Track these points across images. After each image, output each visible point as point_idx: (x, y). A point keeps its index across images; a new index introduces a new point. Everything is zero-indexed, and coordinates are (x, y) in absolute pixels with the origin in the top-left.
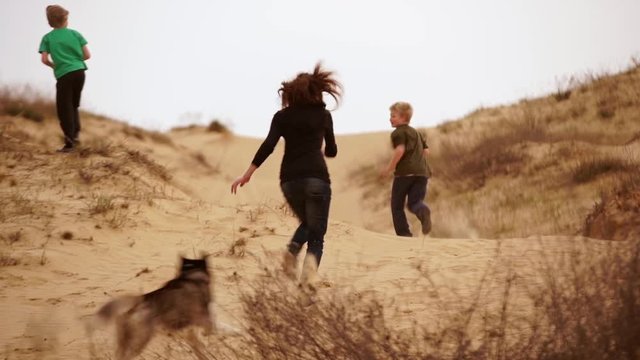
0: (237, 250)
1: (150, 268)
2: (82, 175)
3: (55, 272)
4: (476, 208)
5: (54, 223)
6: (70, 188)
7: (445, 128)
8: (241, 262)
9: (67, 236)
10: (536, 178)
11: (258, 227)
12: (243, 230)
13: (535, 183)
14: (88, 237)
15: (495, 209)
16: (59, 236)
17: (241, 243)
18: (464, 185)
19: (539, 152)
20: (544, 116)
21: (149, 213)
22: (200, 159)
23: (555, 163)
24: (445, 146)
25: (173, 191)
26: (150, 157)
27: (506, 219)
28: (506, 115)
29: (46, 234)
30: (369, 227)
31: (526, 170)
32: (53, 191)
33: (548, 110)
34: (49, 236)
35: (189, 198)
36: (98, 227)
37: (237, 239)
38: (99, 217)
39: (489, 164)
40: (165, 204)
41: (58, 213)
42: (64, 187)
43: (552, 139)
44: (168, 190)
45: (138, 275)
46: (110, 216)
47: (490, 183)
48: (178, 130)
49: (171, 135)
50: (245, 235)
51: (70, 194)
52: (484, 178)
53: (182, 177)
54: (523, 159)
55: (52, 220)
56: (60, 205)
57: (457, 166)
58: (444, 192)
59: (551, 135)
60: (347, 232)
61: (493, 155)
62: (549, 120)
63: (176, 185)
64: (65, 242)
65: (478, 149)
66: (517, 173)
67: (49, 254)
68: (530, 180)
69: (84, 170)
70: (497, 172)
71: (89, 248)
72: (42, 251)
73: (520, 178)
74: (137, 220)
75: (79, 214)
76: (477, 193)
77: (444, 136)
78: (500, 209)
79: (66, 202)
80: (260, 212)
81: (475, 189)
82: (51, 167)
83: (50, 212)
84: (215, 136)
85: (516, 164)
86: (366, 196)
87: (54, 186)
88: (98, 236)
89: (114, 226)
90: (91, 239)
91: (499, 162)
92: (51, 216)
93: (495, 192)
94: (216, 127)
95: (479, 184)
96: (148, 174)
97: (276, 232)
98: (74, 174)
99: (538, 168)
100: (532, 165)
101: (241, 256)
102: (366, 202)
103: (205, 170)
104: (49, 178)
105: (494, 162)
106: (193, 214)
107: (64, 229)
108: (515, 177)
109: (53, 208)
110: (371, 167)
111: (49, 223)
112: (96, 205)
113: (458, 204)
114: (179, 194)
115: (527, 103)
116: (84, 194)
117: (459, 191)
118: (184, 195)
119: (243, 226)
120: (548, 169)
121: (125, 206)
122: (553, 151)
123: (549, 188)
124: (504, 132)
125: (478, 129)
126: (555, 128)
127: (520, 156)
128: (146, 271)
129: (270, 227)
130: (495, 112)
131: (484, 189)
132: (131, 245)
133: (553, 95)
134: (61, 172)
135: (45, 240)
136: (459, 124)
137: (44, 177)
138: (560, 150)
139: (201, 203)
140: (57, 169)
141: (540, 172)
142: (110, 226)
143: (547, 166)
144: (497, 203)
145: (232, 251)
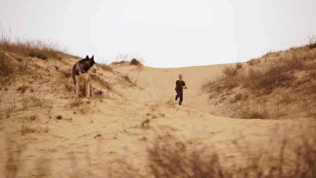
0: (145, 125)
1: (101, 134)
2: (67, 86)
3: (54, 136)
4: (268, 104)
5: (53, 111)
6: (61, 93)
7: (251, 63)
8: (147, 131)
9: (59, 118)
10: (298, 88)
11: (156, 113)
12: (148, 115)
13: (298, 91)
14: (69, 118)
15: (277, 104)
16: (55, 118)
17: (147, 121)
18: (261, 92)
19: (300, 75)
20: (303, 56)
21: (100, 106)
22: (127, 78)
23: (308, 81)
24: (252, 72)
25: (113, 94)
26: (101, 77)
27: (283, 109)
28: (283, 56)
29: (48, 116)
30: (213, 113)
31: (293, 84)
32: (52, 95)
33: (304, 53)
34: (50, 118)
35: (121, 98)
36: (75, 113)
37: (145, 119)
38: (76, 108)
39: (274, 81)
40: (109, 102)
41: (55, 106)
42: (58, 93)
43: (307, 68)
44: (110, 94)
45: (95, 137)
46: (81, 107)
47: (275, 91)
48: (115, 63)
49: (111, 66)
50: (149, 117)
51: (61, 96)
52: (271, 88)
53: (117, 88)
54: (292, 78)
55: (52, 109)
56: (55, 102)
57: (257, 82)
58: (251, 96)
59: (306, 66)
60: (201, 116)
61: (276, 76)
62: (305, 59)
63: (114, 92)
64: (58, 121)
65: (268, 73)
66: (289, 86)
67: (50, 127)
68: (295, 89)
69: (68, 84)
70: (278, 85)
71: (70, 124)
72: (47, 125)
73: (290, 88)
74: (95, 109)
75: (65, 106)
76: (268, 96)
77: (251, 67)
78: (280, 104)
79: (58, 100)
80: (157, 106)
81: (267, 94)
82: (51, 83)
83: (50, 106)
84: (134, 67)
85: (288, 82)
86: (211, 97)
87: (53, 92)
88: (75, 117)
89: (83, 112)
90: (72, 119)
91: (280, 80)
92: (51, 108)
93: (277, 96)
94: (134, 62)
95: (269, 92)
96: (100, 86)
97: (165, 115)
98: (63, 86)
99: (299, 83)
100: (296, 82)
101: (148, 128)
102: (211, 100)
103: (129, 84)
104: (50, 88)
105: (277, 80)
106: (123, 106)
107: (58, 114)
108: (287, 88)
109: (52, 103)
110: (214, 83)
111: (50, 111)
112: (74, 102)
113: (258, 102)
114: (116, 96)
115: (293, 50)
116: (68, 96)
117: (259, 96)
118: (118, 97)
119: (148, 113)
120: (304, 84)
121: (88, 103)
122: (308, 74)
123: (305, 94)
124: (281, 64)
125: (268, 63)
126: (309, 63)
127: (290, 77)
128: (99, 135)
129: (162, 113)
130: (277, 54)
131: (272, 94)
132: (92, 122)
133: (307, 46)
134: (56, 85)
135: (48, 120)
136: (258, 61)
137: (47, 88)
138: (311, 74)
139: (127, 100)
140: (54, 83)
141: (300, 86)
142: (81, 113)
143: (304, 82)
144: (278, 101)
145: (143, 125)
